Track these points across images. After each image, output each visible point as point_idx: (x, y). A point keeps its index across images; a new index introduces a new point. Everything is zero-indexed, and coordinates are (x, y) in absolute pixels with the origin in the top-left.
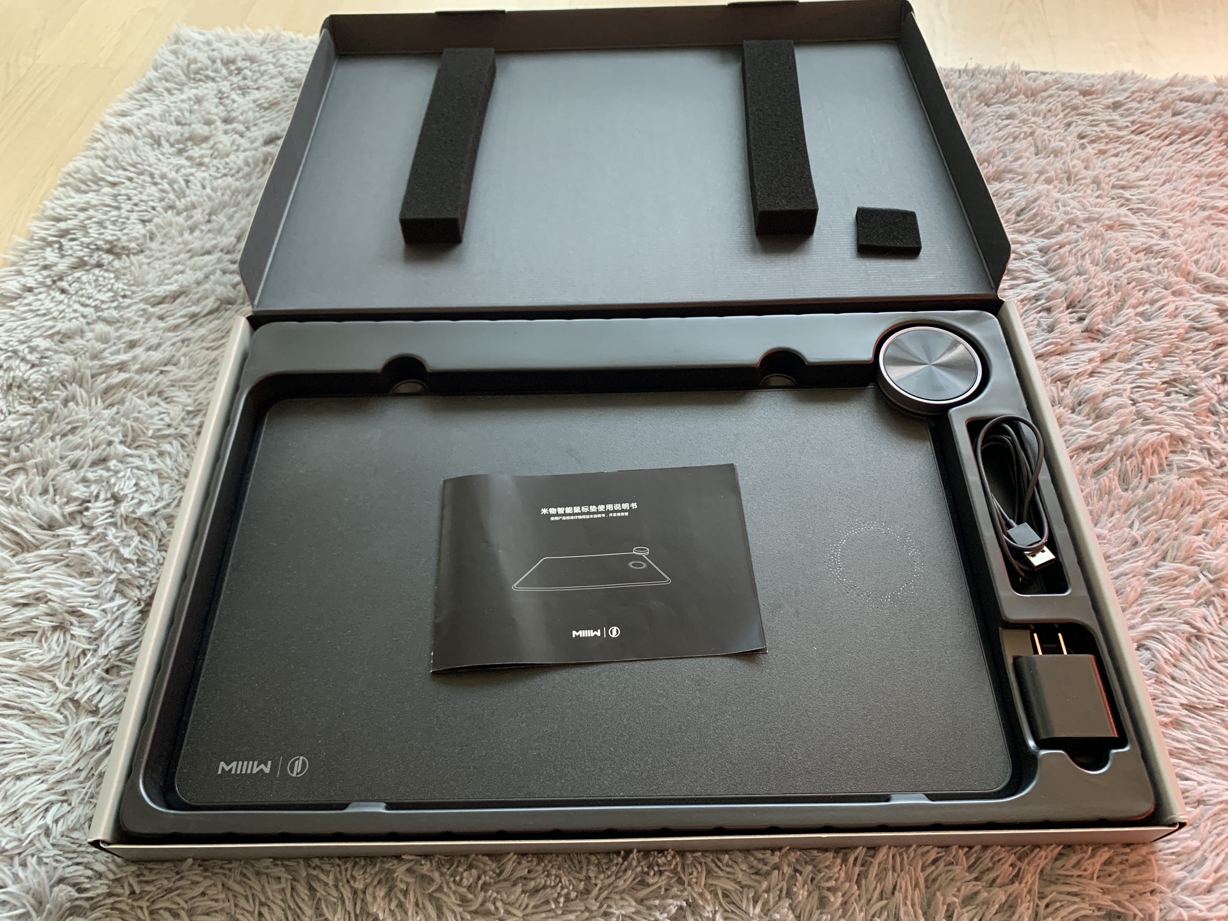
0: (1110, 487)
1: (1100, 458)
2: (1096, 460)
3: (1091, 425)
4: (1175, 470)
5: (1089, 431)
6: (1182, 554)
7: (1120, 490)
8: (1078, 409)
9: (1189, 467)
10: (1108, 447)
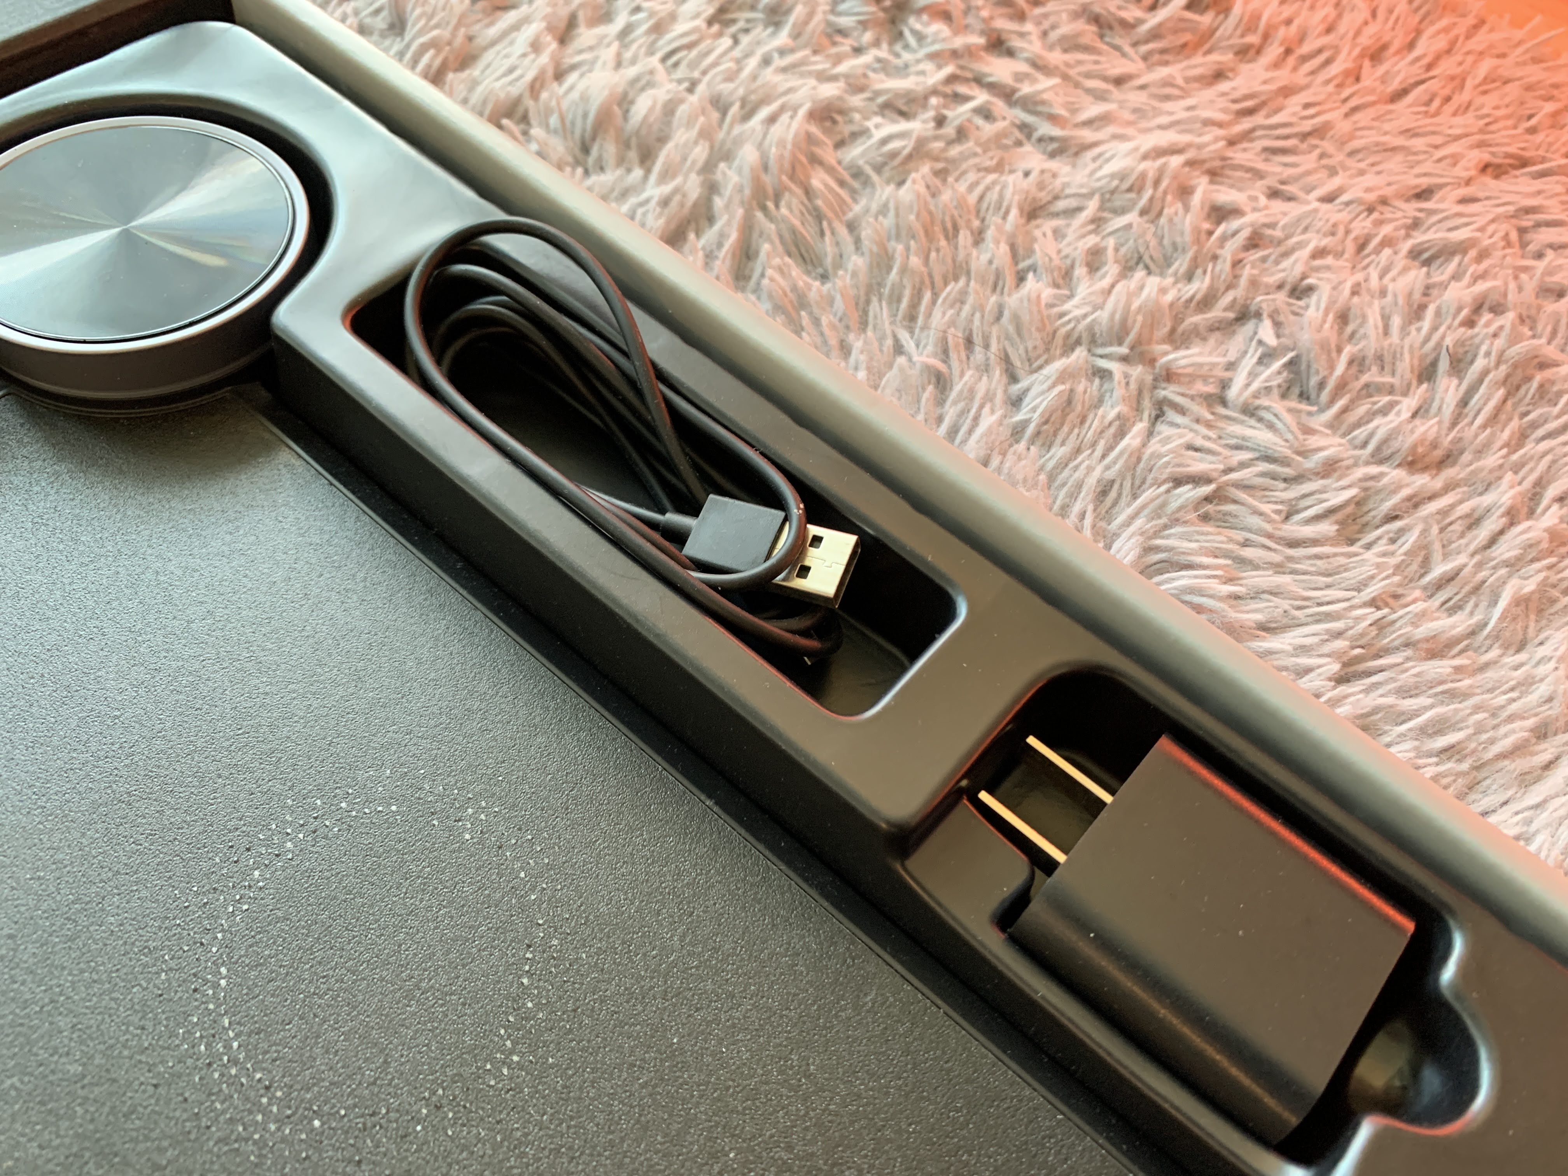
0: (794, 288)
1: (722, 236)
2: (720, 245)
3: (646, 177)
4: (875, 177)
5: (654, 191)
6: (1034, 340)
7: (817, 284)
8: (591, 160)
9: (894, 155)
10: (718, 202)
